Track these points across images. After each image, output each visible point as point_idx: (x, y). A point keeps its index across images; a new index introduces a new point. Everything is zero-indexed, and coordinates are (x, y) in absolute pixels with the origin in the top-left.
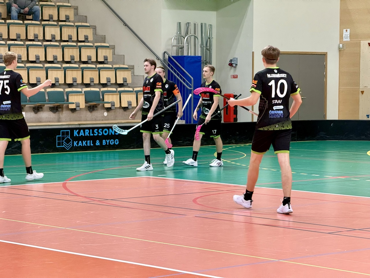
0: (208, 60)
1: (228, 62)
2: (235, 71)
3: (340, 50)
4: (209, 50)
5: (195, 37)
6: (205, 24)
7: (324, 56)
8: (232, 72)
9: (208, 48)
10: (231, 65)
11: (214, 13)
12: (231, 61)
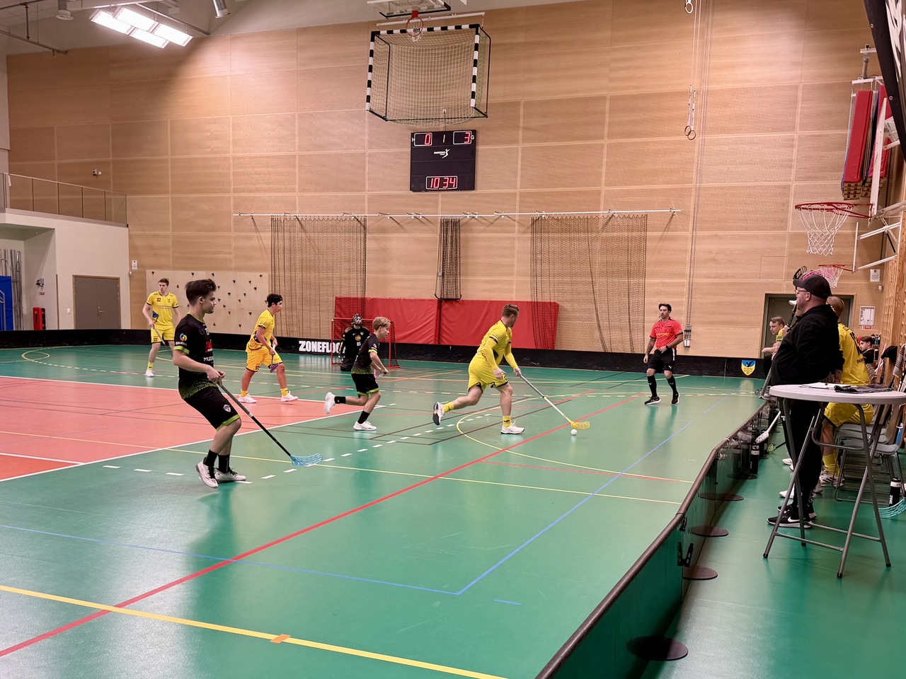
0: (18, 280)
1: (36, 282)
2: (42, 289)
3: (130, 275)
4: (19, 271)
5: (6, 261)
6: (14, 251)
7: (117, 280)
8: (39, 290)
9: (17, 270)
10: (38, 284)
11: (22, 242)
12: (38, 281)
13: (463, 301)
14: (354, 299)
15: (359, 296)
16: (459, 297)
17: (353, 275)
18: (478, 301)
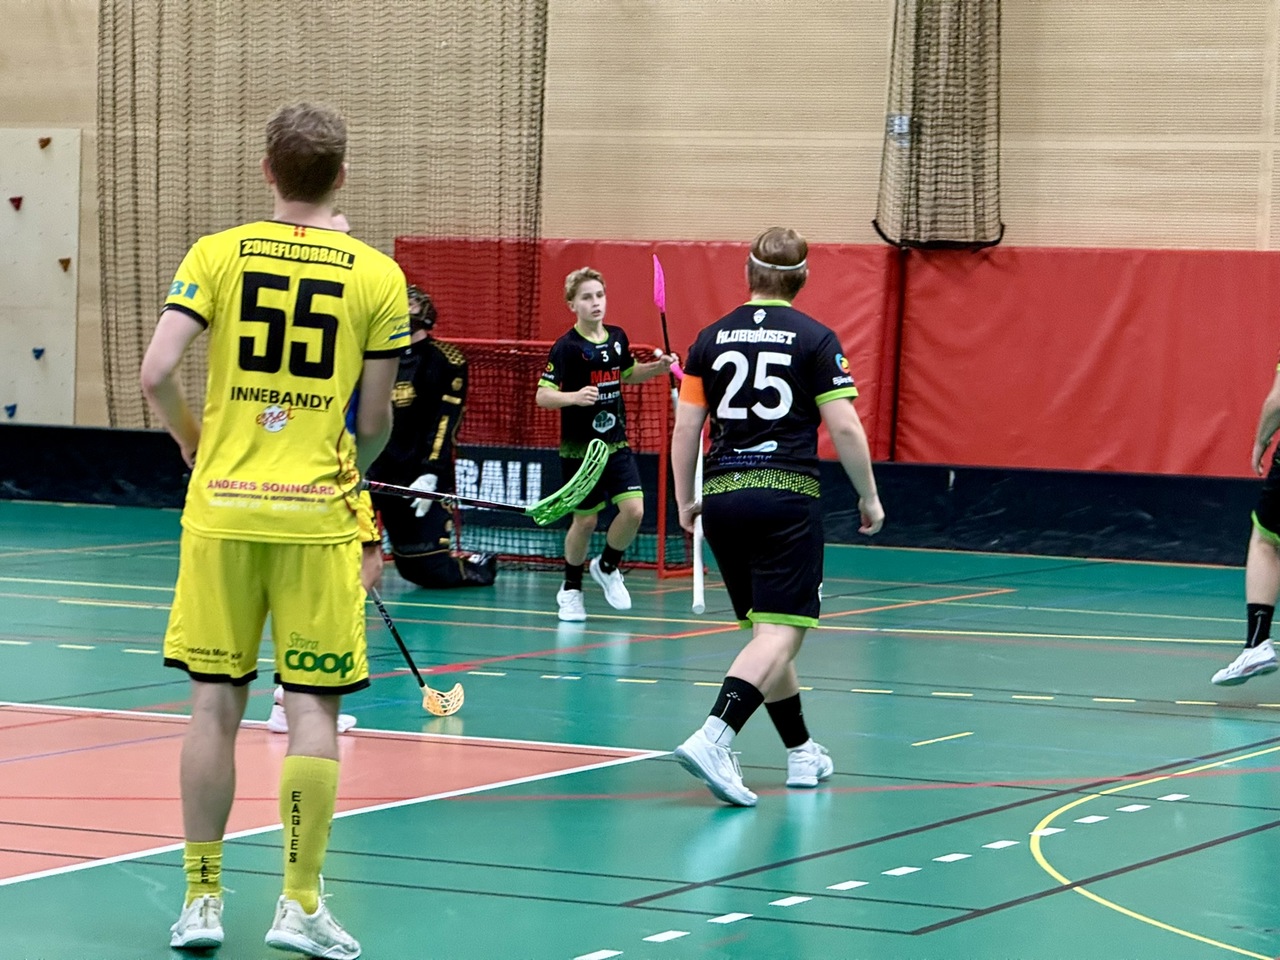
13: (1012, 253)
14: (485, 245)
15: (510, 234)
16: (992, 236)
17: (483, 135)
18: (1085, 255)
